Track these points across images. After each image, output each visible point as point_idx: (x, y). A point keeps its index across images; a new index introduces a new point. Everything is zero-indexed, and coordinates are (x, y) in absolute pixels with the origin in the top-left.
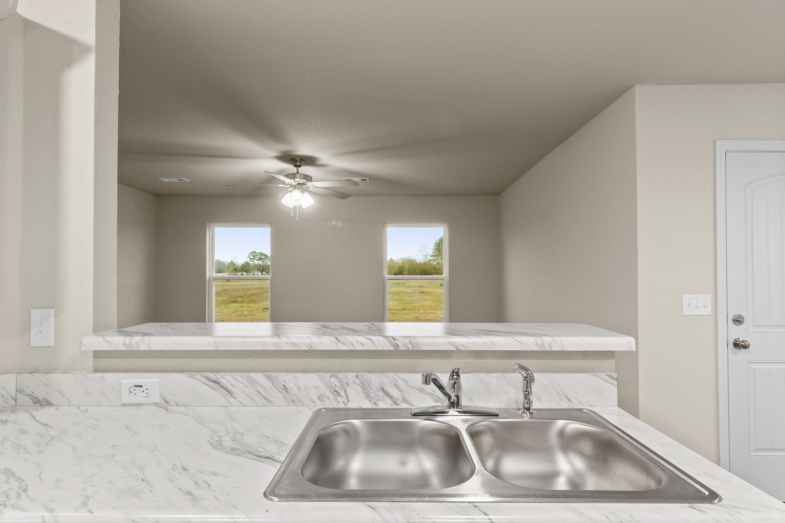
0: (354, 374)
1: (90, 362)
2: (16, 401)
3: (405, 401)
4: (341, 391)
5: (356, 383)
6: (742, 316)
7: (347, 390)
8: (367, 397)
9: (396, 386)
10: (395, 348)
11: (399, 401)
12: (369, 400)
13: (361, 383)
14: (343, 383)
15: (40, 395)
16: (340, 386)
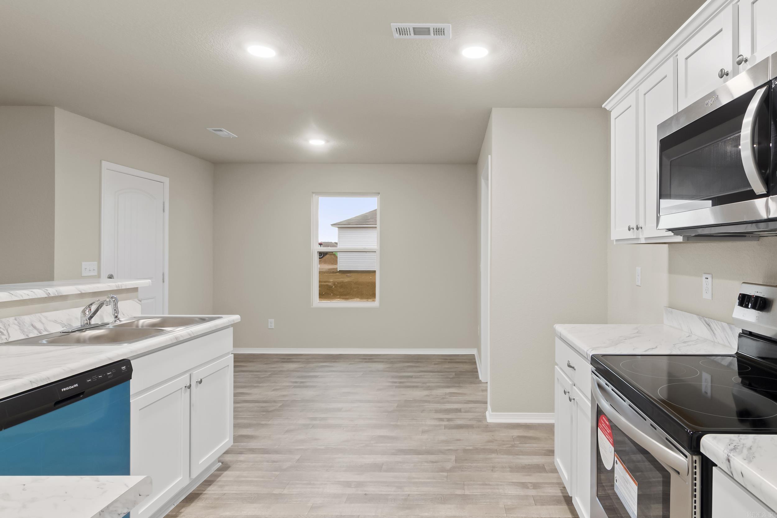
0: (13, 318)
3: (46, 330)
4: (4, 331)
5: (15, 324)
6: (113, 275)
7: (8, 330)
8: (22, 332)
9: (40, 321)
10: (48, 295)
11: (42, 331)
12: (24, 334)
13: (19, 323)
14: (6, 325)
16: (3, 328)
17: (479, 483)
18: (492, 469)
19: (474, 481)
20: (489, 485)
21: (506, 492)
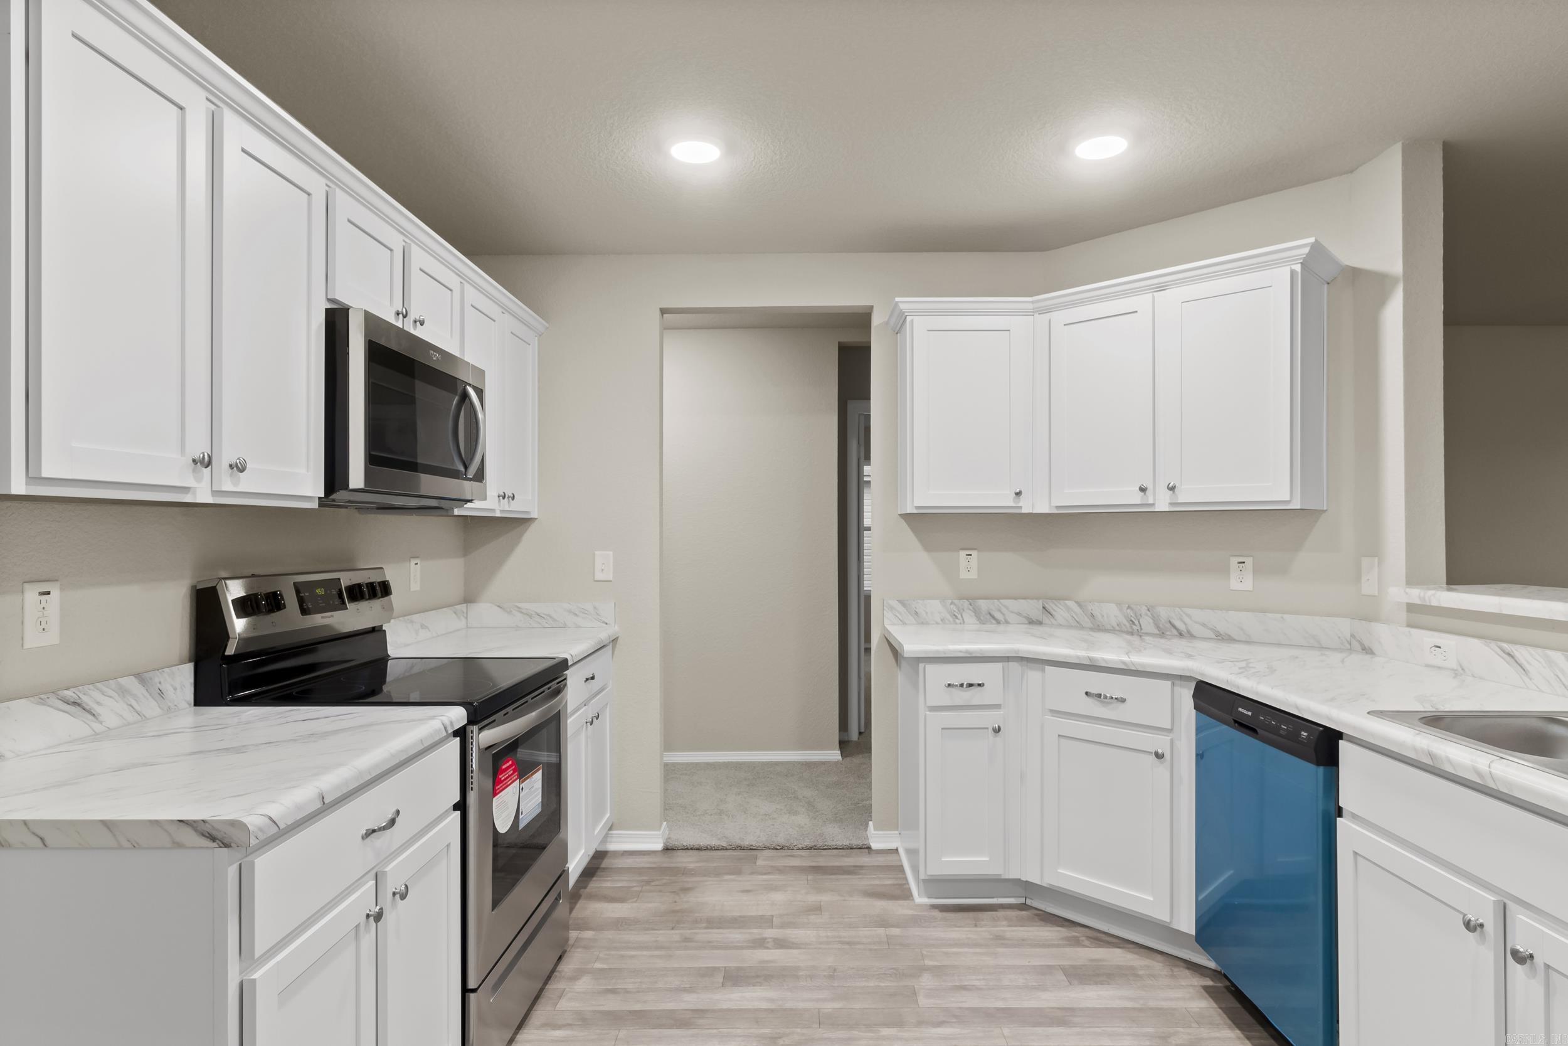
1: (1403, 615)
2: (1350, 644)
15: (1367, 644)
17: (861, 947)
18: (835, 974)
19: (871, 950)
20: (843, 943)
21: (815, 932)
